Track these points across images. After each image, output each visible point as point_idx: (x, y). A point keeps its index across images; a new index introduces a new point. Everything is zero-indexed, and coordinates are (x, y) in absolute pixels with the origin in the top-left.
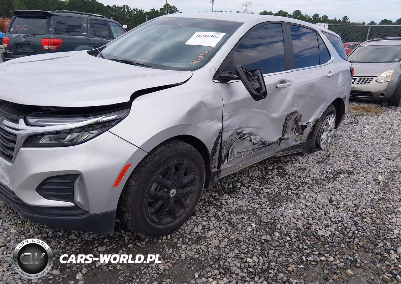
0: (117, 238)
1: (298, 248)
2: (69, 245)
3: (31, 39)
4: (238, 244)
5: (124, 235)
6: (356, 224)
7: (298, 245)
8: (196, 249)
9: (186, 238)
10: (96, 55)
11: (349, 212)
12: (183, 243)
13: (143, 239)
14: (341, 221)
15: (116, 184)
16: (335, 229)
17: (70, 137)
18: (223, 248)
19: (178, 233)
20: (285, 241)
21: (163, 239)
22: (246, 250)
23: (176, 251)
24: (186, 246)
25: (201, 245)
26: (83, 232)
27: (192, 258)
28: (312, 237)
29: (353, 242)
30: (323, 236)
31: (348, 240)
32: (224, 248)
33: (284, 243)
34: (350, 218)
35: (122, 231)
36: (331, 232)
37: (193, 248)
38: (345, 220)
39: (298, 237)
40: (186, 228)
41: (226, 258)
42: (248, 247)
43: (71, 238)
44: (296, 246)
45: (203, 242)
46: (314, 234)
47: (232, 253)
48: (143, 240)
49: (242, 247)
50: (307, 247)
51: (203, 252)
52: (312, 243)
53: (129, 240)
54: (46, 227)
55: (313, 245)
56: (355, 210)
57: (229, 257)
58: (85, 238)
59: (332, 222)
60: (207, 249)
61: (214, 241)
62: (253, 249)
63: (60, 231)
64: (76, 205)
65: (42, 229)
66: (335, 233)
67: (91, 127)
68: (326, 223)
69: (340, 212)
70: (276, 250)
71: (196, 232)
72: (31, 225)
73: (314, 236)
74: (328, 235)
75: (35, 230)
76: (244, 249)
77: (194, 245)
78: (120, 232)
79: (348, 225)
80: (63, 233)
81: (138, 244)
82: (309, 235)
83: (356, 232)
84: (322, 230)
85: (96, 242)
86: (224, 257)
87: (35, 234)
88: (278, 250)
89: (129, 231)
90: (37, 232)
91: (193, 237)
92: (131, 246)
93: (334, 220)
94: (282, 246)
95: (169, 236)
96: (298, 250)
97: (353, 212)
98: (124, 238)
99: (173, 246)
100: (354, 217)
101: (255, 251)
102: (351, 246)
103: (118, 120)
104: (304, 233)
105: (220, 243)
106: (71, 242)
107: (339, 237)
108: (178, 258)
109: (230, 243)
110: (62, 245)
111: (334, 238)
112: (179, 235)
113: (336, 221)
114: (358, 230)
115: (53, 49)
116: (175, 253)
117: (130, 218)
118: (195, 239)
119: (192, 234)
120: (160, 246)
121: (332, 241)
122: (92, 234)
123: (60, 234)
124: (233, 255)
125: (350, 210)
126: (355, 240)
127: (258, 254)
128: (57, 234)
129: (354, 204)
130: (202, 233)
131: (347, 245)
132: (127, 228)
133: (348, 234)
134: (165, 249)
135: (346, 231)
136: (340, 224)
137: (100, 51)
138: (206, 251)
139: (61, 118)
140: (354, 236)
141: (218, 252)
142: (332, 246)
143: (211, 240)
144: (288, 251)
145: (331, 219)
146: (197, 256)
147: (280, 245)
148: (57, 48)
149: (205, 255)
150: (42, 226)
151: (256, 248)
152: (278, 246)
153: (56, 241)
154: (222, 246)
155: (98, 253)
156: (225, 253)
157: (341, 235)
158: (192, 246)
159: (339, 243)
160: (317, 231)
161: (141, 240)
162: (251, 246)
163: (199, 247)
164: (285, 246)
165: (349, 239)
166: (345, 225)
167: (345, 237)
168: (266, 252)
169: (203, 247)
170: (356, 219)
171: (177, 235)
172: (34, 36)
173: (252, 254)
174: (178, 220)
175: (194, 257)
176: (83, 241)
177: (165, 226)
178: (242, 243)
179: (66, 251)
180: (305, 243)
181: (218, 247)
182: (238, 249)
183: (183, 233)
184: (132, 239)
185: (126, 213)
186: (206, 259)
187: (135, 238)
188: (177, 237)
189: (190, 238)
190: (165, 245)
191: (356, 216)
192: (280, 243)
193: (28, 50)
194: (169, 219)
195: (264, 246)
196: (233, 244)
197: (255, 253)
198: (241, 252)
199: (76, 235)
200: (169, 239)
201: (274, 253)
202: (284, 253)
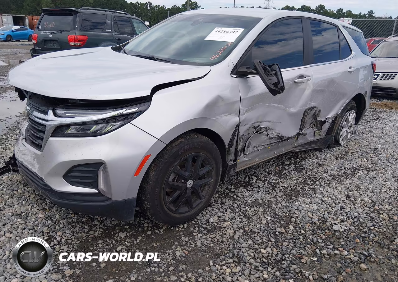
0: (137, 225)
1: (313, 241)
2: (92, 230)
3: (58, 36)
4: (252, 235)
5: (143, 223)
6: (372, 220)
7: (313, 238)
8: (211, 238)
9: (202, 227)
10: (119, 52)
11: (365, 208)
12: (199, 232)
13: (161, 226)
14: (357, 216)
15: (137, 173)
16: (350, 225)
17: (94, 128)
18: (237, 239)
19: (194, 223)
20: (299, 234)
21: (180, 228)
22: (261, 241)
23: (192, 240)
24: (201, 235)
25: (216, 234)
26: (105, 218)
27: (207, 246)
28: (327, 231)
29: (369, 238)
30: (338, 231)
31: (363, 235)
32: (239, 238)
33: (299, 236)
34: (366, 214)
35: (142, 219)
36: (347, 227)
37: (208, 237)
38: (362, 215)
39: (313, 230)
40: (202, 218)
41: (241, 247)
42: (262, 239)
43: (94, 224)
44: (310, 239)
45: (218, 232)
46: (329, 228)
47: (246, 244)
48: (161, 228)
49: (256, 238)
50: (321, 241)
51: (218, 242)
52: (327, 237)
53: (148, 228)
54: (71, 213)
55: (328, 239)
56: (372, 206)
57: (243, 247)
58: (107, 224)
59: (348, 217)
60: (222, 239)
61: (229, 231)
62: (267, 240)
63: (84, 217)
64: (100, 192)
65: (67, 215)
66: (350, 228)
67: (114, 119)
68: (342, 218)
69: (357, 208)
70: (290, 242)
71: (211, 222)
72: (57, 211)
73: (329, 230)
74: (343, 230)
75: (61, 215)
76: (258, 241)
77: (210, 234)
78: (140, 220)
79: (364, 221)
80: (87, 219)
81: (157, 231)
82: (324, 229)
83: (372, 228)
84: (337, 225)
85: (117, 228)
86: (238, 247)
87: (61, 219)
88: (292, 243)
89: (148, 219)
90: (63, 217)
91: (209, 227)
92: (149, 233)
93: (350, 216)
94: (297, 239)
95: (186, 225)
96: (313, 243)
97: (370, 208)
98: (144, 225)
99: (190, 234)
100: (371, 213)
101: (269, 242)
102: (366, 242)
103: (139, 113)
104: (319, 227)
105: (235, 233)
106: (94, 227)
107: (354, 232)
108: (193, 246)
109: (245, 234)
110: (86, 230)
111: (350, 233)
112: (195, 224)
113: (352, 217)
114: (374, 226)
115: (78, 45)
116: (191, 241)
117: (149, 206)
118: (210, 228)
119: (208, 224)
120: (177, 234)
121: (347, 235)
122: (114, 220)
123: (84, 220)
124: (247, 246)
125: (367, 206)
126: (371, 235)
127: (272, 245)
128: (81, 220)
129: (371, 200)
130: (218, 224)
131: (362, 240)
132: (146, 216)
133: (363, 229)
134: (182, 237)
135: (362, 226)
136: (356, 220)
137: (123, 47)
138: (220, 240)
139: (87, 110)
140: (370, 232)
141: (232, 242)
142: (347, 241)
143: (226, 231)
144: (302, 244)
145: (347, 215)
146: (212, 245)
147: (294, 238)
148: (82, 44)
149: (220, 244)
150: (68, 212)
151: (270, 240)
152: (292, 239)
153: (80, 226)
154: (236, 236)
155: (118, 238)
156: (239, 243)
157: (356, 230)
158: (207, 235)
159: (354, 238)
160: (333, 226)
161: (159, 228)
162: (265, 238)
163: (214, 236)
164: (300, 239)
165: (365, 234)
166: (361, 220)
167: (360, 233)
168: (280, 244)
169: (218, 237)
170: (373, 215)
171: (193, 224)
172: (61, 33)
173: (266, 245)
174: (194, 211)
175: (209, 245)
176: (105, 226)
177: (182, 215)
178: (256, 235)
179: (90, 235)
180: (319, 237)
181: (232, 238)
182: (252, 240)
183: (199, 223)
184: (151, 227)
185: (145, 201)
186: (221, 248)
187: (154, 226)
188: (193, 226)
189: (206, 228)
190: (182, 233)
191: (373, 212)
192: (295, 236)
193: (55, 46)
194: (186, 209)
195: (278, 238)
196: (248, 235)
197: (269, 244)
198: (256, 243)
199: (99, 221)
200: (185, 227)
201: (288, 245)
202: (298, 245)
